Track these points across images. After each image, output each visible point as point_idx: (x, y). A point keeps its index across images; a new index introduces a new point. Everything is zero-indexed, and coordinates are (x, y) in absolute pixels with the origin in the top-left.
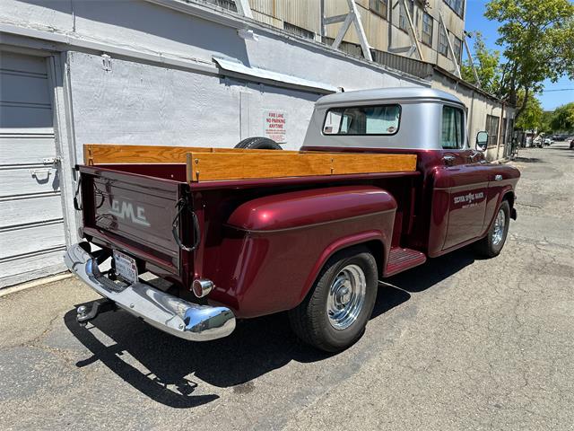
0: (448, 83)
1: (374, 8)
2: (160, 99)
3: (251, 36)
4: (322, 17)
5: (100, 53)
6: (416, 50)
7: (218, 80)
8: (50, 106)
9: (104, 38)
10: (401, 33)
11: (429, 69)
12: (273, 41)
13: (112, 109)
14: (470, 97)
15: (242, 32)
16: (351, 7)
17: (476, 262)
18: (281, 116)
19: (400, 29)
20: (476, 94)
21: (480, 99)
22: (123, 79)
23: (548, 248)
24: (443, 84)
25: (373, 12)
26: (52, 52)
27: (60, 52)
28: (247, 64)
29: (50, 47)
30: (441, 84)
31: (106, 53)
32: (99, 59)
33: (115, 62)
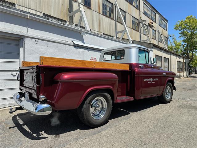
0: (160, 50)
1: (134, 28)
2: (54, 52)
3: (84, 34)
4: (116, 31)
5: (35, 38)
6: (149, 40)
7: (73, 47)
8: (18, 54)
9: (36, 34)
10: (144, 36)
11: (152, 45)
12: (93, 36)
13: (37, 54)
14: (169, 54)
15: (82, 33)
16: (125, 28)
17: (160, 104)
18: (96, 58)
19: (144, 34)
20: (171, 54)
21: (173, 56)
22: (41, 46)
23: (190, 101)
24: (158, 50)
25: (134, 29)
26: (20, 38)
27: (23, 38)
28: (84, 42)
29: (19, 37)
30: (157, 50)
31: (37, 38)
32: (34, 40)
33: (39, 41)
